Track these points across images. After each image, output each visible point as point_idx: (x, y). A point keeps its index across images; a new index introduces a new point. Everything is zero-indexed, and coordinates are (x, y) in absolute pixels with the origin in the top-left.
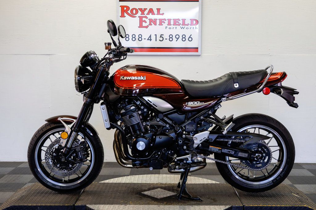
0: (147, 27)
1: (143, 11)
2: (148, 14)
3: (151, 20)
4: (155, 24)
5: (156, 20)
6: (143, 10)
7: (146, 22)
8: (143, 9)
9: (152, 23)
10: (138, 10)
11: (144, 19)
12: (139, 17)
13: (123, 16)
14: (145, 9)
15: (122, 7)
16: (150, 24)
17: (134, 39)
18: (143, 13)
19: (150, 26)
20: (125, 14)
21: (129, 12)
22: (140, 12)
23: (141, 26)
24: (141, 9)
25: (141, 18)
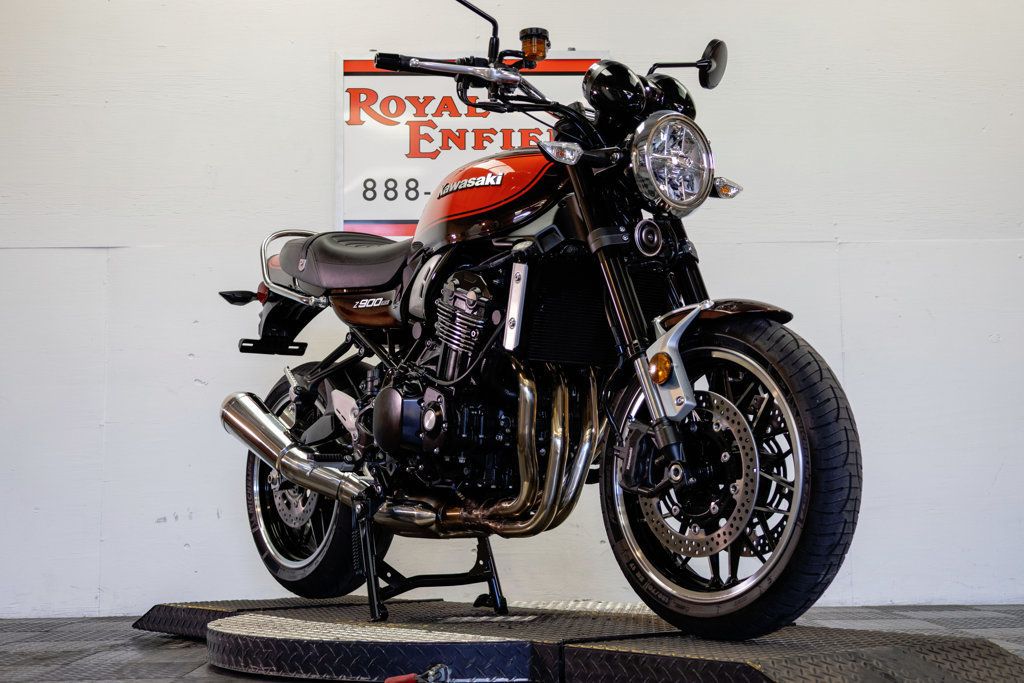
0: (434, 155)
1: (420, 104)
2: (438, 113)
3: (447, 135)
4: (462, 146)
5: (463, 132)
6: (421, 100)
7: (430, 139)
8: (421, 97)
9: (451, 143)
10: (406, 101)
11: (424, 130)
12: (408, 123)
13: (354, 121)
14: (429, 99)
15: (354, 93)
16: (445, 146)
17: (391, 194)
18: (420, 112)
19: (442, 152)
20: (364, 116)
21: (376, 107)
22: (410, 109)
23: (415, 152)
24: (414, 100)
25: (414, 127)
